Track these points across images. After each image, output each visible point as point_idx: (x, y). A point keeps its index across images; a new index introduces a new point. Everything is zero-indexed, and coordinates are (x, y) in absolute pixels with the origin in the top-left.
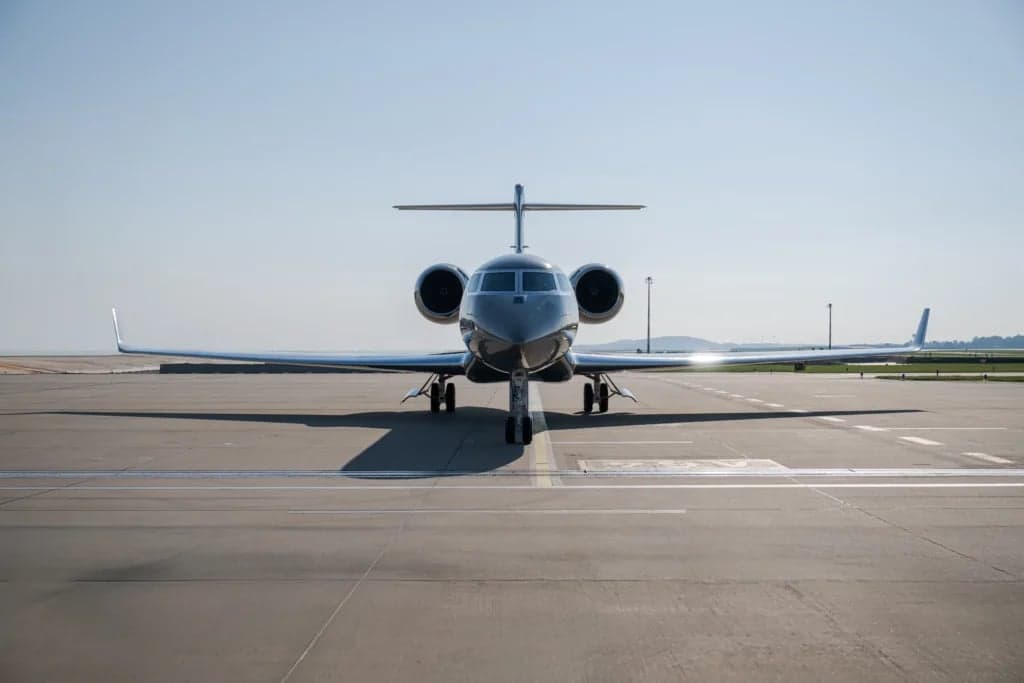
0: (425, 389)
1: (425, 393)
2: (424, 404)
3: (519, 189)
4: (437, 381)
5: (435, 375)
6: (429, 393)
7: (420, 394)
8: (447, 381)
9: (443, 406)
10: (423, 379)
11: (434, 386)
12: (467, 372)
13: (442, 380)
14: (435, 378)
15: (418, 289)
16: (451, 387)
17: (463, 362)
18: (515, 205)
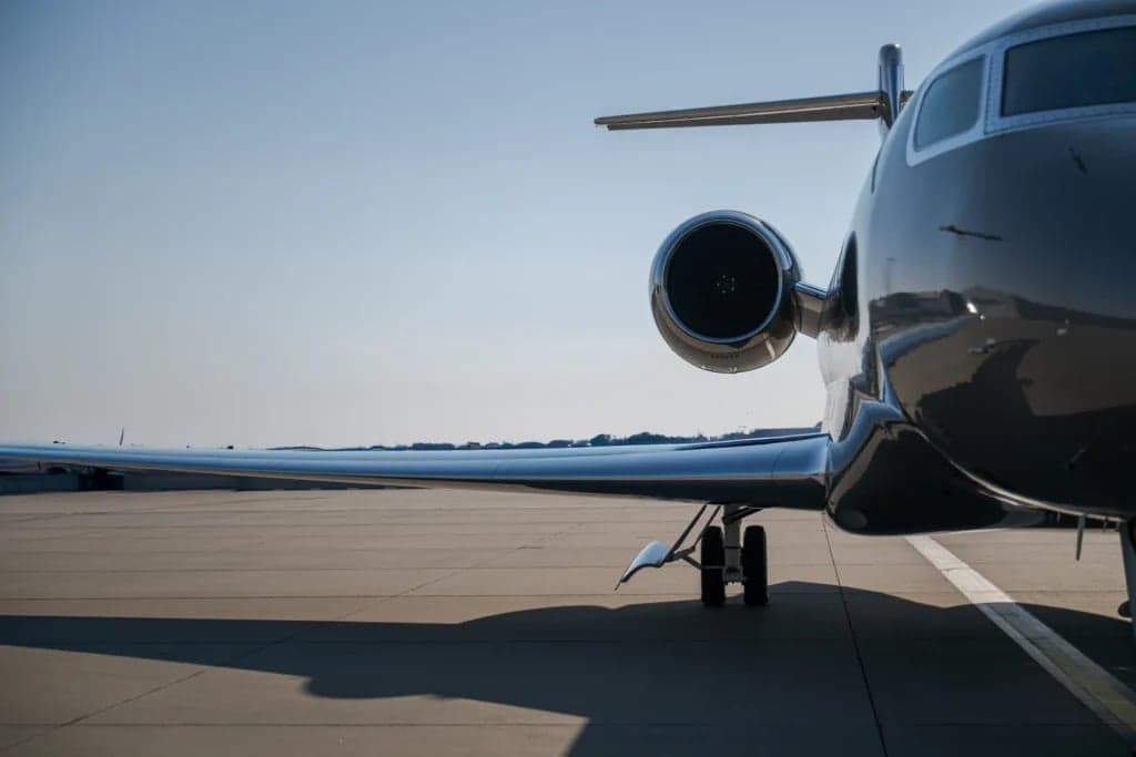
0: (686, 545)
1: (685, 555)
2: (684, 583)
3: (890, 56)
4: (718, 522)
5: (711, 508)
6: (697, 556)
7: (671, 557)
8: (745, 523)
9: (734, 589)
10: (680, 519)
11: (710, 535)
12: (835, 497)
13: (732, 519)
14: (714, 515)
15: (660, 281)
16: (756, 535)
17: (820, 469)
18: (882, 95)
